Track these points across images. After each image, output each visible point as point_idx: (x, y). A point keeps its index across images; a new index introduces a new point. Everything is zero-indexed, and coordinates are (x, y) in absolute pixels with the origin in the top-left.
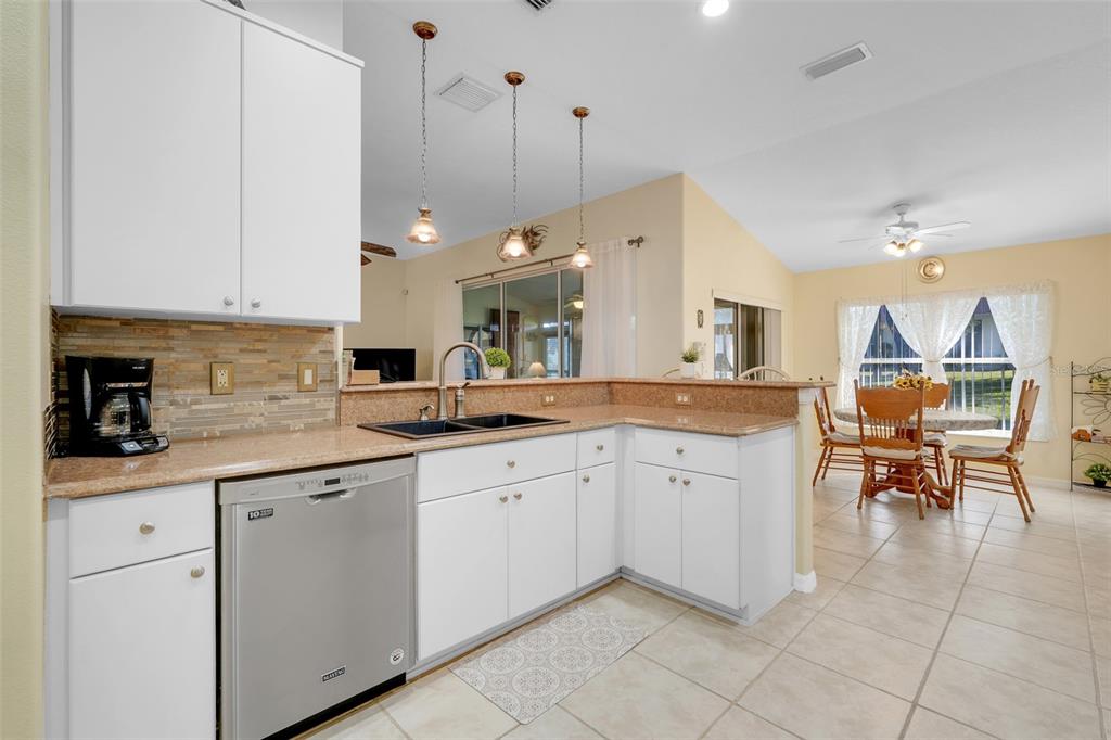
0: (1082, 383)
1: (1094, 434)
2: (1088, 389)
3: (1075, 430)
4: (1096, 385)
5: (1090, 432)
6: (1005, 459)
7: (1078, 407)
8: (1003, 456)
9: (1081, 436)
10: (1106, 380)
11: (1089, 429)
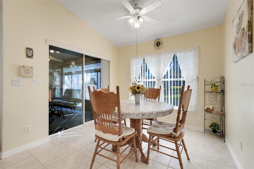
0: (208, 88)
1: (213, 110)
2: (211, 91)
3: (206, 108)
4: (214, 89)
5: (211, 109)
6: (173, 136)
7: (207, 98)
8: (171, 134)
9: (208, 110)
10: (217, 86)
11: (211, 107)
